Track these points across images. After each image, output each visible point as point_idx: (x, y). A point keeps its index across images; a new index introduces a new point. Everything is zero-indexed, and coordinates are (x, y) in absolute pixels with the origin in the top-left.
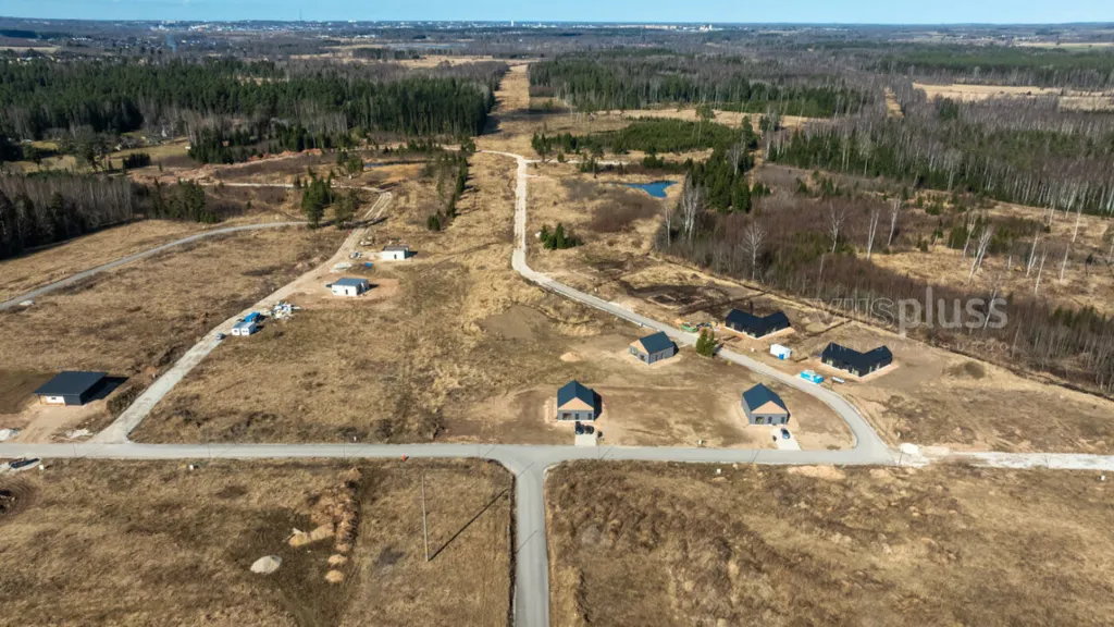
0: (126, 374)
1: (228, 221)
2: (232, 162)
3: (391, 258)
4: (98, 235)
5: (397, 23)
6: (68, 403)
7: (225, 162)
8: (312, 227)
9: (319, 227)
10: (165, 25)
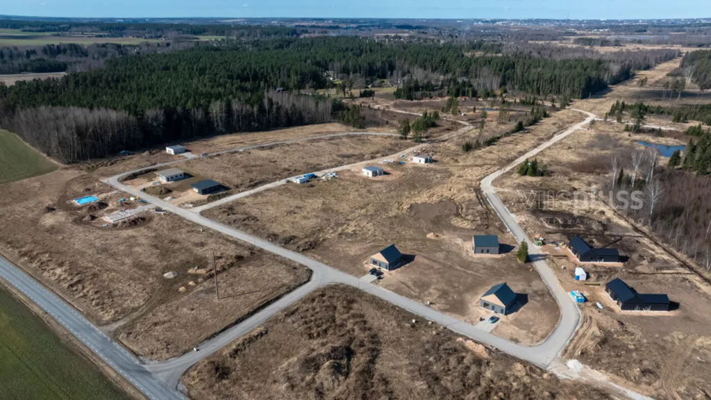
0: (232, 187)
1: (367, 129)
2: (412, 100)
3: (418, 162)
4: (306, 127)
5: (637, 21)
6: (199, 193)
7: (408, 99)
8: (401, 138)
9: (406, 138)
10: (482, 22)
